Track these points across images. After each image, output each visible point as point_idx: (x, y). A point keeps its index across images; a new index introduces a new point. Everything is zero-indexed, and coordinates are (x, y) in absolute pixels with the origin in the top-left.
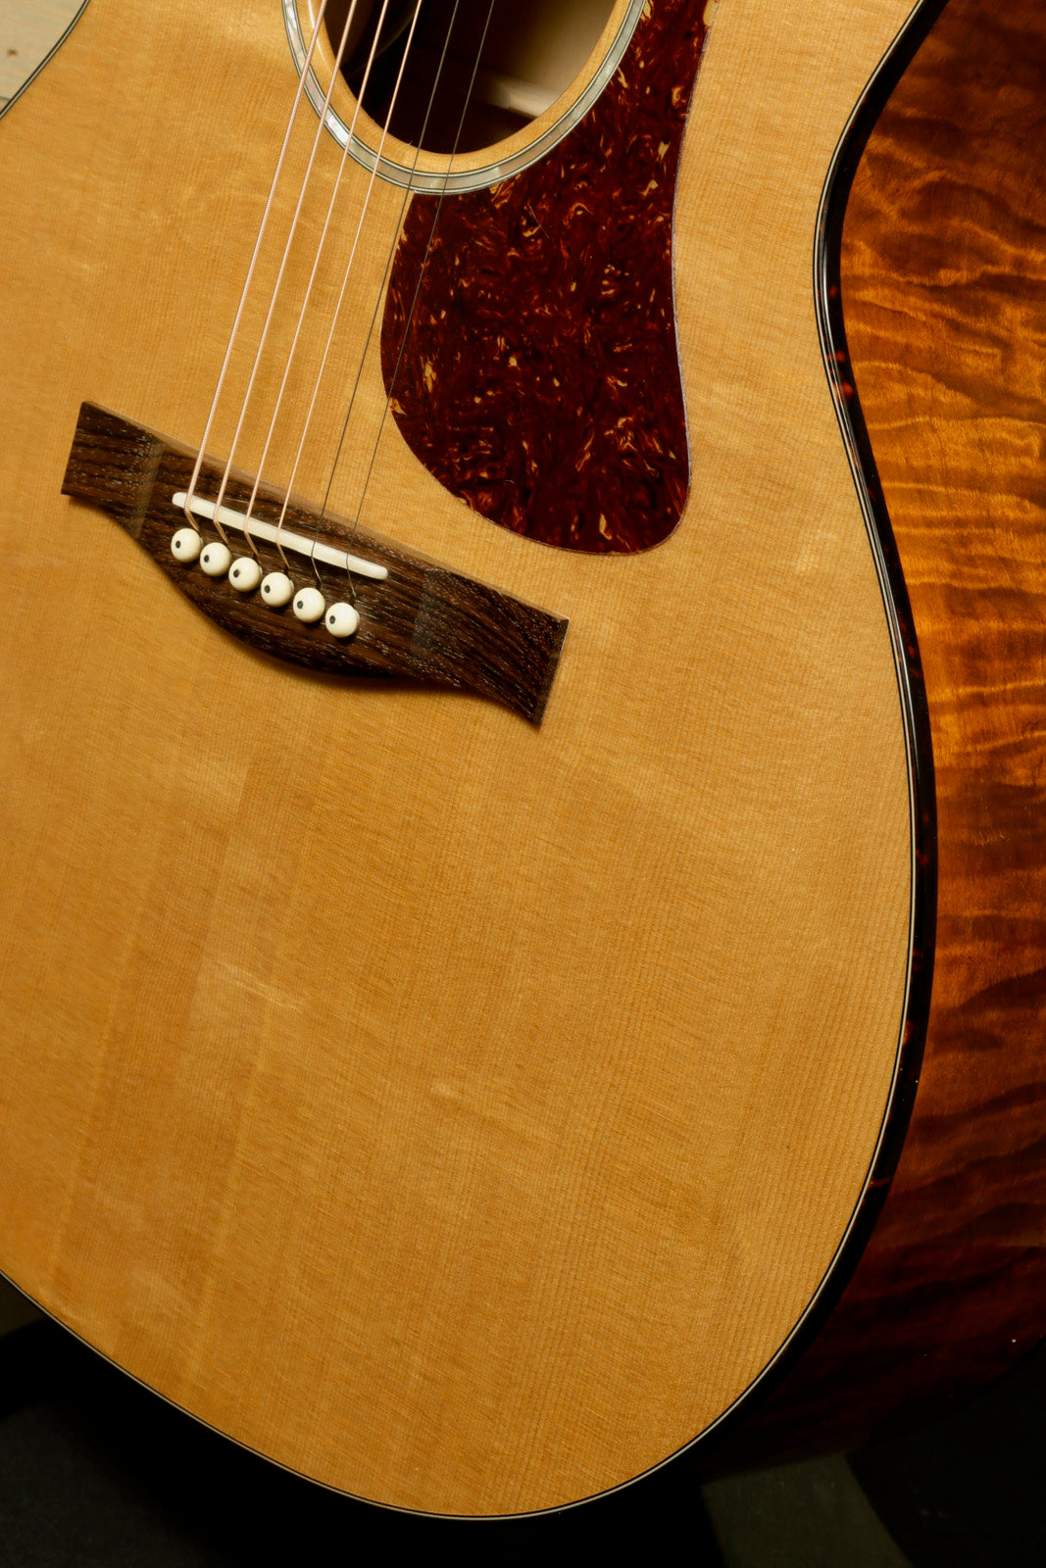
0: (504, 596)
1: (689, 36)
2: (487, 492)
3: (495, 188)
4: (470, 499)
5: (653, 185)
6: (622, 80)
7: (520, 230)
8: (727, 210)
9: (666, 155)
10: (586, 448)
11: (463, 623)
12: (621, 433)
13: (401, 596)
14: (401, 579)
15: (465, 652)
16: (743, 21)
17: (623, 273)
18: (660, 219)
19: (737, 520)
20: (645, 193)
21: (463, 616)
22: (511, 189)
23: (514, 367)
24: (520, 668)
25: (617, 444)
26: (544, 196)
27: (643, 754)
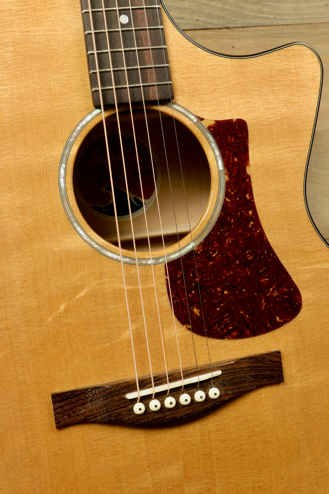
0: (259, 355)
1: (245, 179)
2: (234, 332)
3: (196, 248)
4: (229, 337)
5: (252, 223)
6: (227, 200)
7: (210, 255)
8: (278, 219)
9: (252, 213)
10: (263, 302)
11: (249, 370)
12: (272, 292)
13: (228, 375)
14: (226, 370)
15: (253, 377)
16: (260, 169)
17: (253, 251)
18: (258, 231)
19: (318, 295)
20: (250, 226)
21: (248, 368)
22: (202, 246)
23: (227, 294)
24: (274, 370)
25: (272, 296)
26: (215, 243)
27: (317, 369)
